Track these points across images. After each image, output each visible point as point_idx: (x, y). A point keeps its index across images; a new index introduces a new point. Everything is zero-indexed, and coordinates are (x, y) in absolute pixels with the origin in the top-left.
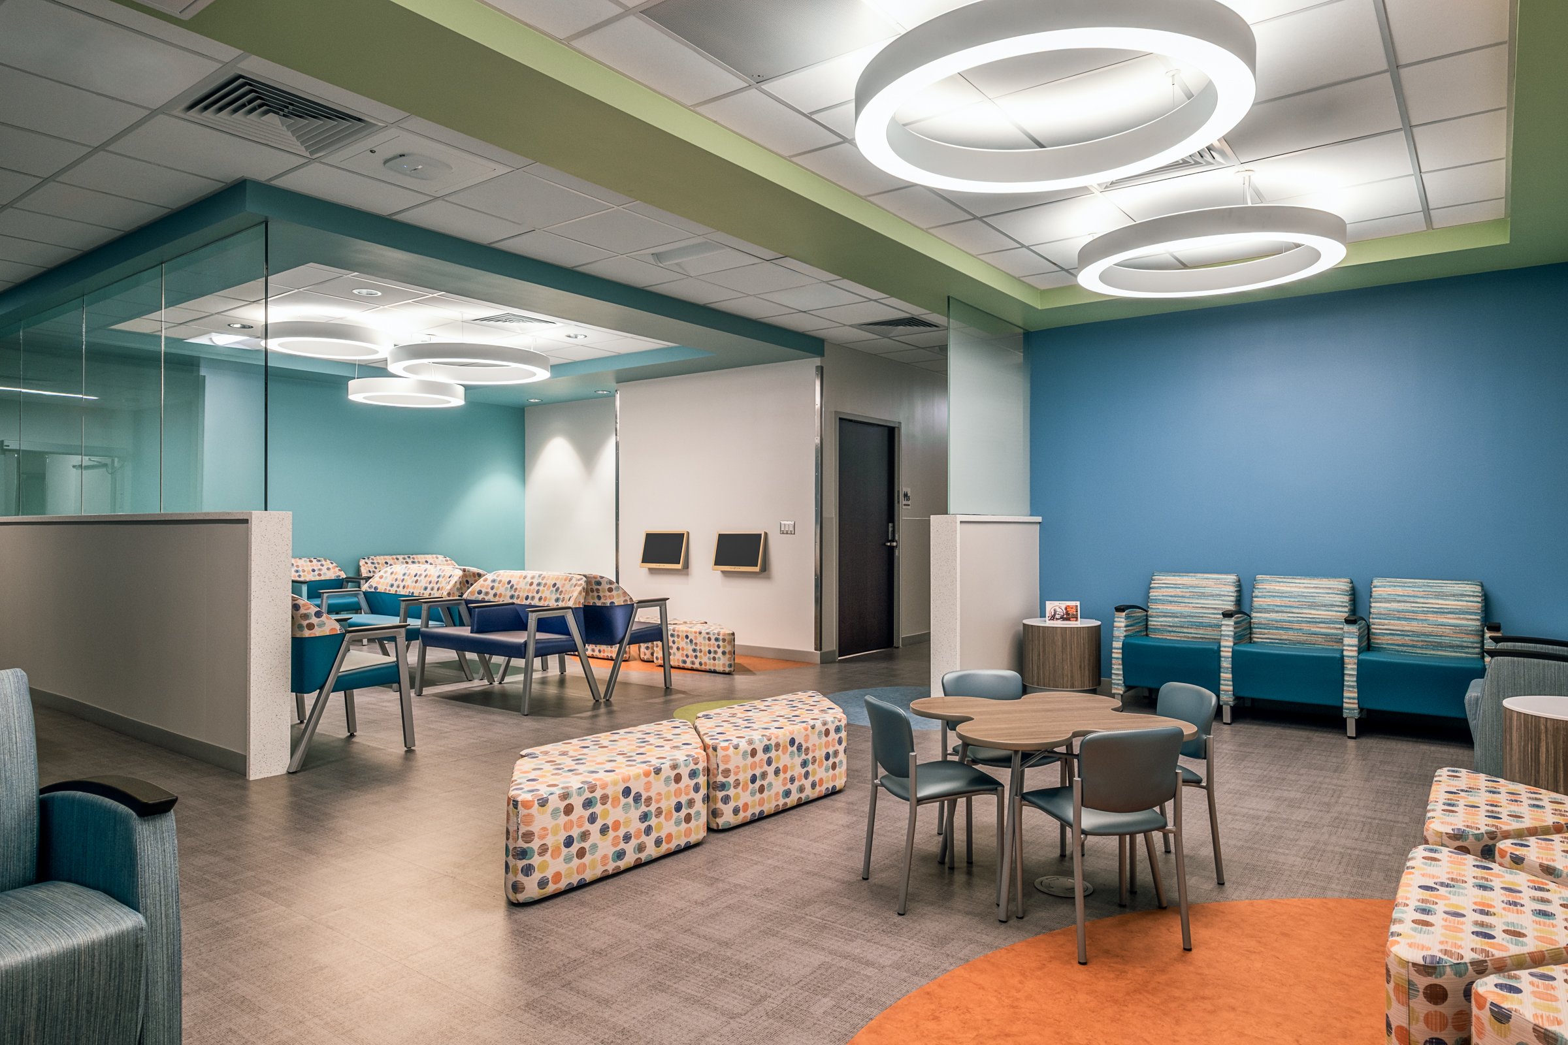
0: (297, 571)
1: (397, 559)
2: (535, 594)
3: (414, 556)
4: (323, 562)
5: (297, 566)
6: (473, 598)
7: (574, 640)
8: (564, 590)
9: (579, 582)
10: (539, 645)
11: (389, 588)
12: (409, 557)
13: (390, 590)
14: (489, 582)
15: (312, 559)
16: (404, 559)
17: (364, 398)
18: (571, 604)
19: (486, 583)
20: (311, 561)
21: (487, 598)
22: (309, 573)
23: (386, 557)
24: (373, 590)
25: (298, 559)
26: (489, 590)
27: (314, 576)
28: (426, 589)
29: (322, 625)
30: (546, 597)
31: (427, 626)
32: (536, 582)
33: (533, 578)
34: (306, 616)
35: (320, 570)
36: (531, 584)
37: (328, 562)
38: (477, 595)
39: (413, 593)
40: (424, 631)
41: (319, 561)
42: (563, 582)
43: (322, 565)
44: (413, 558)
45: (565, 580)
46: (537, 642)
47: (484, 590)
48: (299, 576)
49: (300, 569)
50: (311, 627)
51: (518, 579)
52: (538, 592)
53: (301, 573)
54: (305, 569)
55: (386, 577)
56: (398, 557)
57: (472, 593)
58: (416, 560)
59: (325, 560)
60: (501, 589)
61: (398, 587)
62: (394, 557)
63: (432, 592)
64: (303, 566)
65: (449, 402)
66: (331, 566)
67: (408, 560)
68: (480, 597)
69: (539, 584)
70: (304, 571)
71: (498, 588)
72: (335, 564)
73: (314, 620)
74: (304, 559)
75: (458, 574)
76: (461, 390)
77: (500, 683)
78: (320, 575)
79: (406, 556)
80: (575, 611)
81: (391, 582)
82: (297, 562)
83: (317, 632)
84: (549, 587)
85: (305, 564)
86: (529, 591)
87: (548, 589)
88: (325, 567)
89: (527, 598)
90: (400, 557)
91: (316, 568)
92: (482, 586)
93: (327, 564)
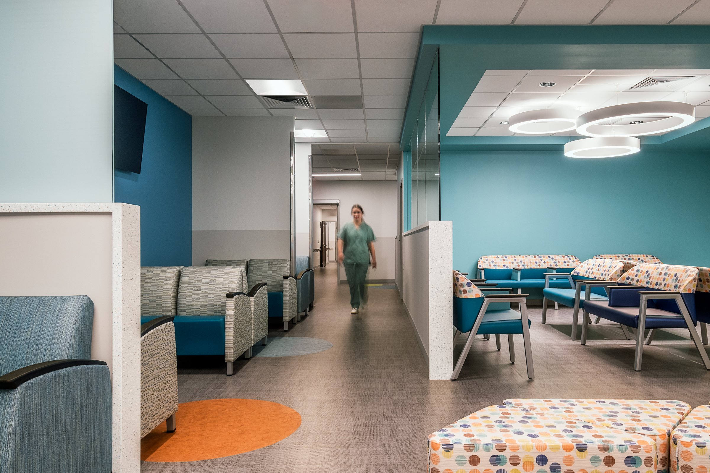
0: (555, 263)
1: (619, 257)
2: (662, 281)
3: (630, 255)
4: (571, 258)
5: (556, 260)
6: (623, 282)
7: (684, 319)
8: (681, 279)
9: (692, 274)
10: (648, 320)
11: (585, 274)
12: (627, 256)
13: (585, 275)
14: (635, 272)
15: (565, 256)
16: (623, 257)
17: (574, 154)
18: (681, 290)
19: (633, 272)
20: (564, 257)
21: (632, 283)
22: (562, 264)
23: (611, 255)
24: (577, 274)
25: (556, 256)
26: (634, 277)
27: (565, 265)
28: (602, 275)
29: (471, 291)
30: (641, 280)
31: (589, 299)
32: (664, 272)
33: (662, 269)
34: (462, 285)
35: (568, 262)
36: (661, 274)
37: (574, 257)
38: (626, 280)
39: (596, 277)
40: (586, 302)
41: (569, 257)
42: (682, 273)
43: (570, 259)
44: (630, 256)
45: (683, 272)
46: (647, 317)
47: (631, 277)
48: (556, 265)
49: (557, 261)
50: (465, 292)
51: (653, 270)
52: (664, 280)
53: (558, 264)
54: (560, 261)
55: (585, 267)
56: (619, 255)
57: (623, 279)
58: (631, 258)
59: (572, 256)
60: (641, 277)
61: (589, 273)
62: (617, 255)
63: (605, 277)
64: (559, 259)
65: (629, 151)
66: (575, 260)
67: (626, 257)
68: (629, 281)
69: (665, 274)
70: (559, 262)
71: (640, 275)
72: (577, 259)
73: (466, 288)
74: (559, 255)
75: (622, 265)
76: (637, 141)
77: (648, 345)
78: (568, 265)
79: (625, 255)
80: (685, 296)
81: (586, 270)
82: (555, 257)
83: (468, 296)
84: (644, 273)
85: (560, 258)
86: (658, 279)
87: (643, 275)
88: (572, 260)
89: (656, 285)
90: (621, 256)
91: (566, 261)
92: (630, 274)
93: (573, 259)
